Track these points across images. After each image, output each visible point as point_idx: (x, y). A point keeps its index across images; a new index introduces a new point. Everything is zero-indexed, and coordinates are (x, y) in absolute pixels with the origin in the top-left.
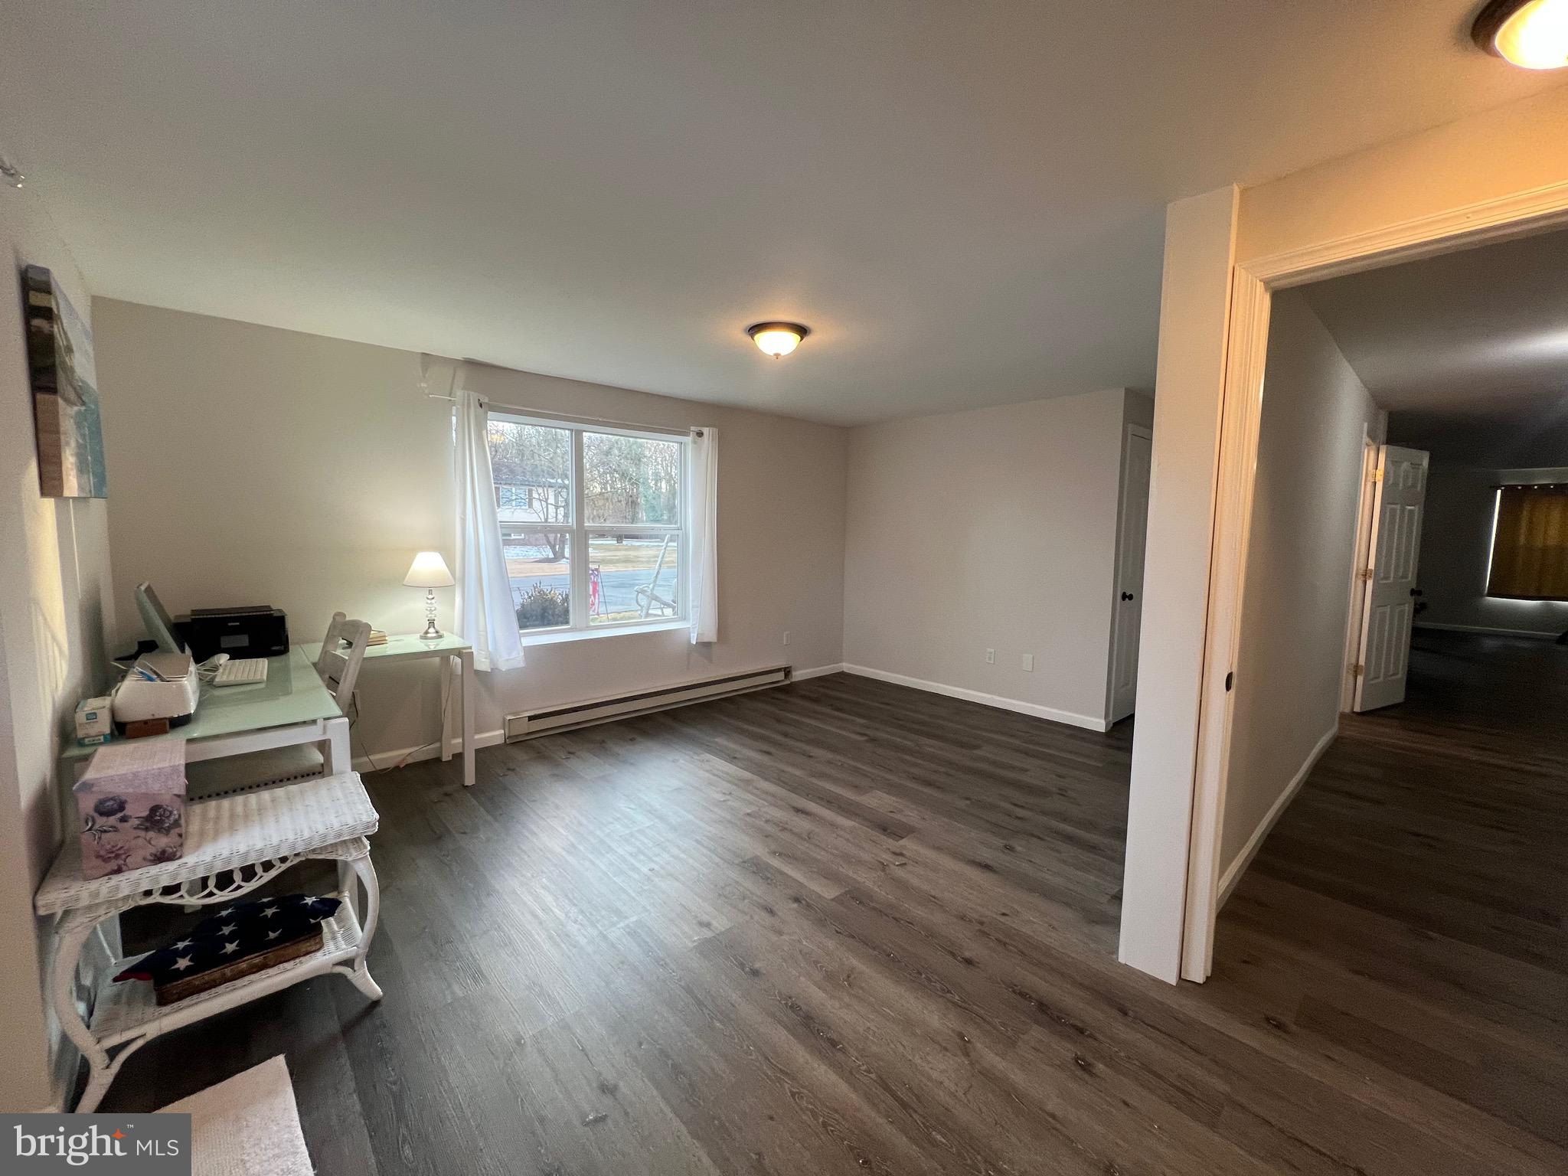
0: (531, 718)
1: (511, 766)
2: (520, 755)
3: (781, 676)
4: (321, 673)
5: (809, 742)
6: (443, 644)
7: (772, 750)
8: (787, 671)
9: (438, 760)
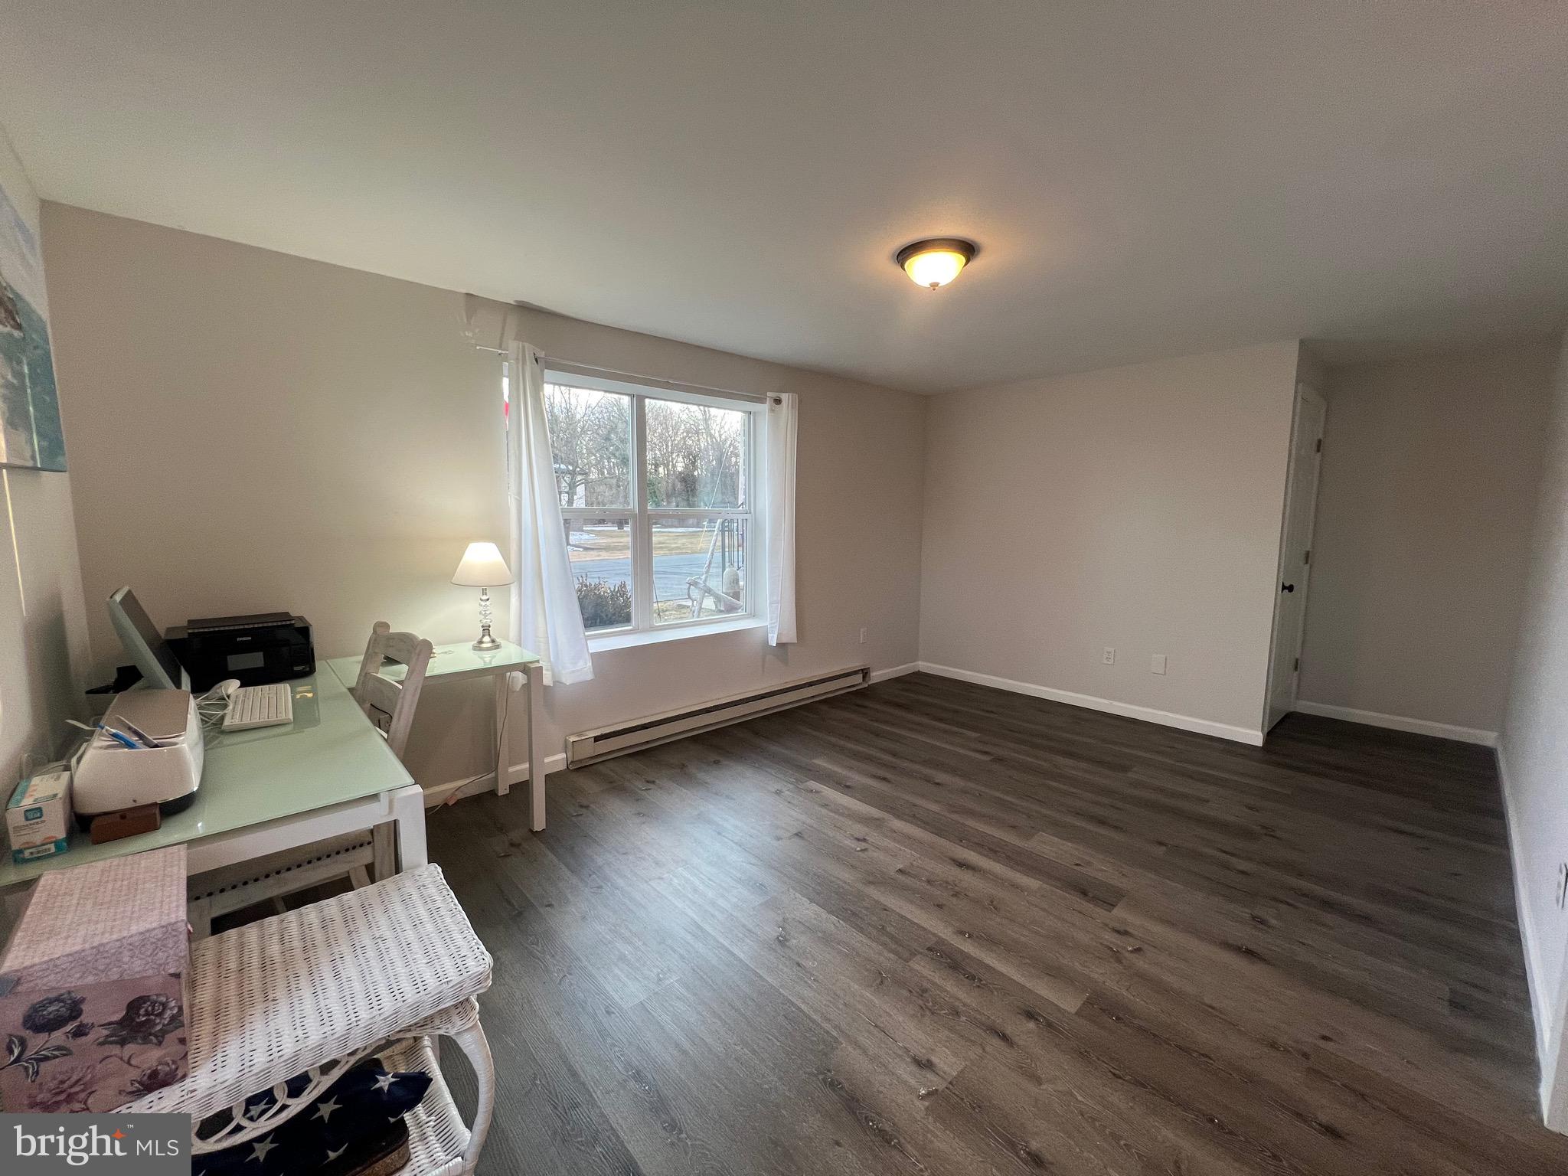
0: (597, 739)
3: (858, 678)
4: (360, 701)
5: (926, 763)
7: (889, 776)
8: (865, 673)
9: (493, 793)
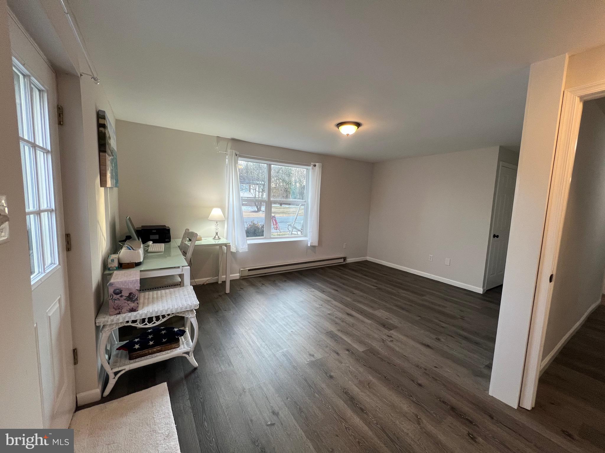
0: (249, 270)
1: (242, 287)
2: (244, 283)
3: (342, 260)
4: (181, 250)
5: (353, 287)
6: (220, 242)
7: (338, 289)
8: (345, 259)
9: (217, 283)
